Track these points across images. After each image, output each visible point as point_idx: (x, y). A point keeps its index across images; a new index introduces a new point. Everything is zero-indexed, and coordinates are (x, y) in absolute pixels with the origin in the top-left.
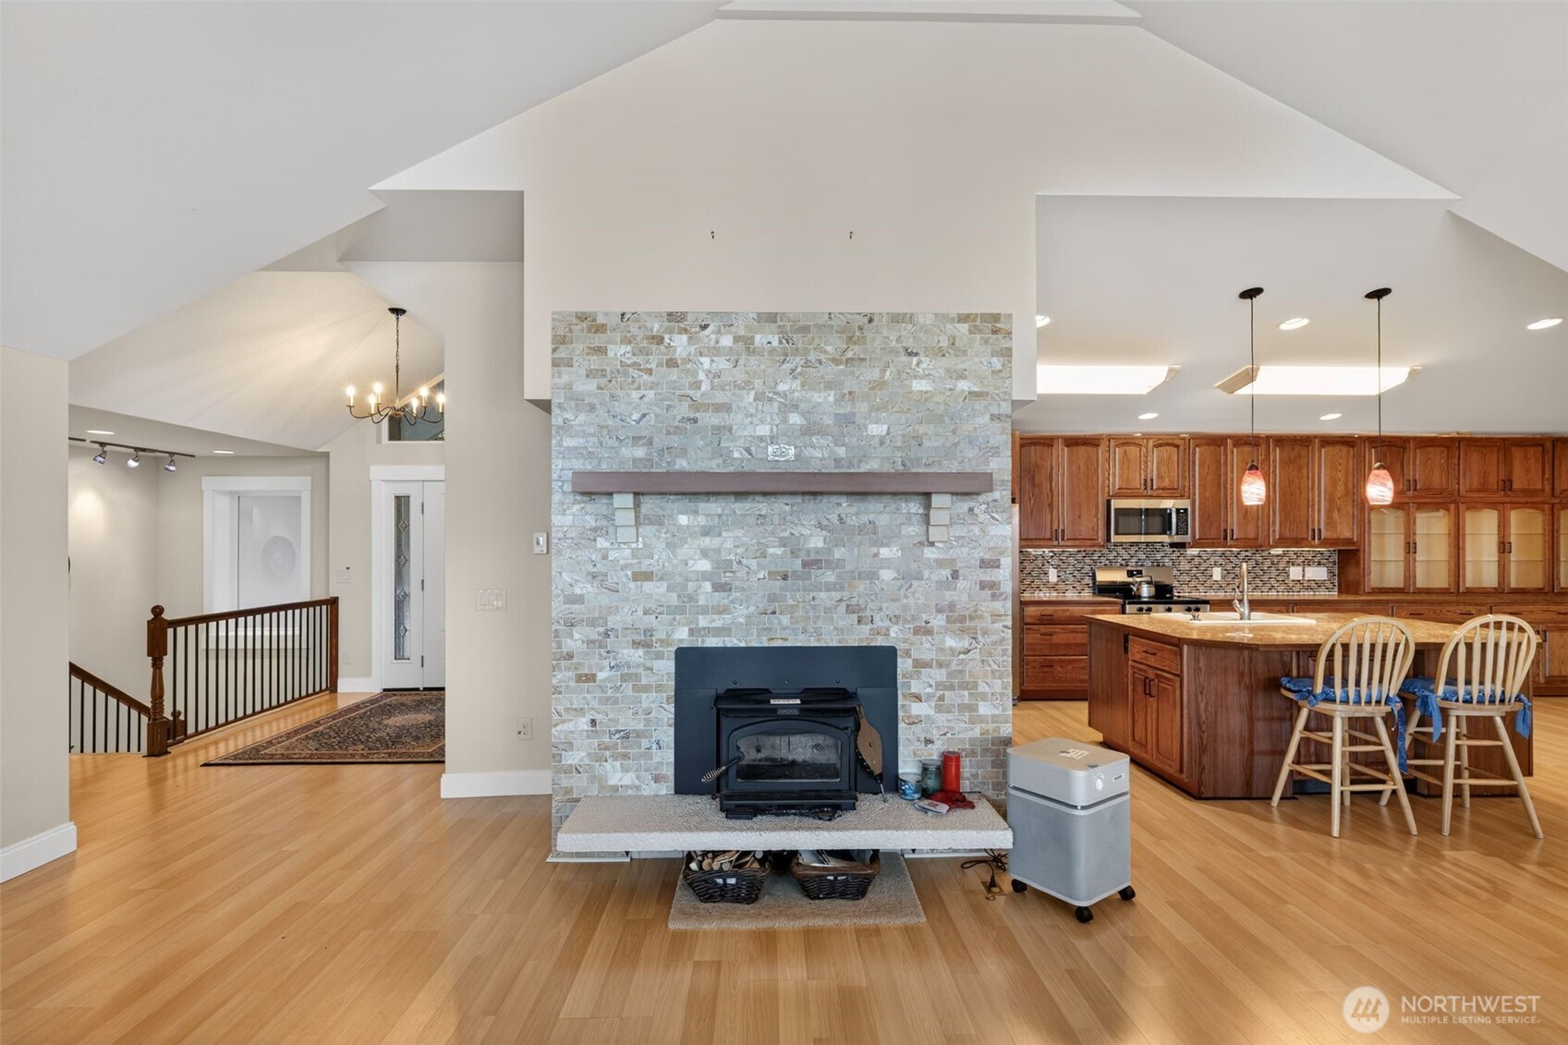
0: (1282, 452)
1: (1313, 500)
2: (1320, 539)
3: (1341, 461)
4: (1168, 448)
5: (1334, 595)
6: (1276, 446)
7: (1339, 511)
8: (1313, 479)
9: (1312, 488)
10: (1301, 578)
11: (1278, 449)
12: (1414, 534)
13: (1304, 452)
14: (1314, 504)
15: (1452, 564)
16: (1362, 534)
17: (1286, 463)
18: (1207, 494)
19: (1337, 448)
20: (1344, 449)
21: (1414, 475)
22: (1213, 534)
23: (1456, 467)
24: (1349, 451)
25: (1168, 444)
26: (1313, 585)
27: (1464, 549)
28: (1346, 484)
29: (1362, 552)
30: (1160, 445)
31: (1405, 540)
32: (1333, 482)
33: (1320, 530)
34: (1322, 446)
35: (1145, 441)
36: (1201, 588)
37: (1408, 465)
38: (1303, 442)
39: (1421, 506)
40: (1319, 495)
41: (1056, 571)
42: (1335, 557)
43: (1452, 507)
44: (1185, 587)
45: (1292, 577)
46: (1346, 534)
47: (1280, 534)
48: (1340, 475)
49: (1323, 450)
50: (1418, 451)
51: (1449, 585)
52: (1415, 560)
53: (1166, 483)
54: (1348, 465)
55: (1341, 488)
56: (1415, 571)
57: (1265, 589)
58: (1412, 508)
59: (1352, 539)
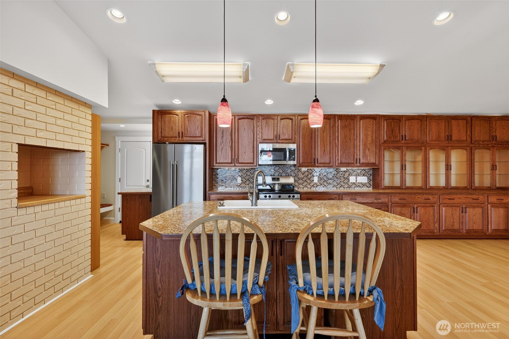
0: (341, 122)
1: (357, 145)
2: (360, 163)
3: (369, 126)
4: (287, 120)
5: (370, 190)
6: (339, 119)
7: (369, 150)
8: (357, 135)
9: (356, 139)
10: (355, 182)
11: (339, 121)
12: (405, 161)
13: (352, 122)
14: (357, 147)
15: (423, 175)
16: (380, 161)
17: (344, 127)
18: (306, 142)
19: (368, 120)
20: (372, 121)
21: (405, 133)
22: (309, 161)
23: (425, 130)
24: (373, 122)
25: (287, 118)
26: (361, 185)
27: (429, 168)
28: (372, 137)
29: (380, 169)
30: (284, 119)
31: (401, 164)
32: (366, 136)
33: (360, 159)
34: (361, 119)
35: (276, 117)
36: (309, 186)
37: (402, 128)
38: (351, 118)
39: (408, 148)
40: (360, 142)
41: (241, 178)
42: (371, 172)
43: (423, 148)
44: (301, 186)
45: (350, 181)
46: (373, 161)
47: (341, 160)
48: (369, 132)
49: (361, 121)
50: (407, 122)
51: (422, 185)
52: (405, 173)
53: (286, 137)
54: (373, 128)
55: (370, 139)
56: (405, 179)
57: (338, 186)
58: (404, 149)
59: (375, 163)
